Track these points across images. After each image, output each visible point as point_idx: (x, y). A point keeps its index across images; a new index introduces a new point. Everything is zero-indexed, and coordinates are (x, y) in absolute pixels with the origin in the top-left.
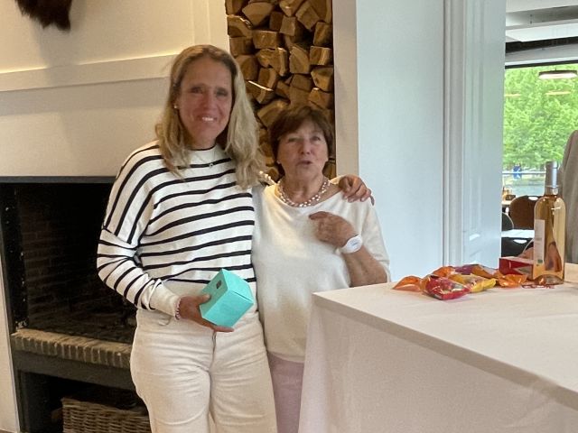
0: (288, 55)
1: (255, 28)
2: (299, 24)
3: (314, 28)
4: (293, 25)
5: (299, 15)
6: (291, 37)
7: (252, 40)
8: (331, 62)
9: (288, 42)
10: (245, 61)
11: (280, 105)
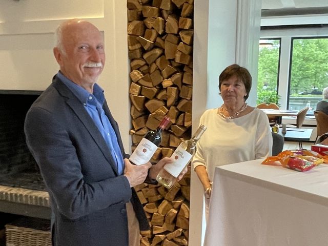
0: (165, 22)
1: (144, 4)
2: (172, 4)
3: (182, 6)
4: (169, 4)
7: (142, 12)
8: (192, 27)
9: (165, 15)
10: (137, 25)
11: (158, 52)
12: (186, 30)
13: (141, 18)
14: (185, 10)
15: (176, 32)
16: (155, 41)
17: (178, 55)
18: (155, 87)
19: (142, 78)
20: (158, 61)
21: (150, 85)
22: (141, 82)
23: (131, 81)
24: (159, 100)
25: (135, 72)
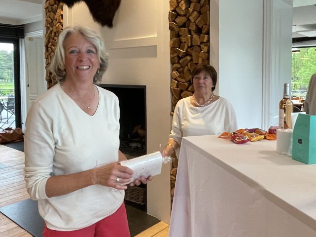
0: (192, 38)
1: (180, 27)
2: (197, 26)
3: (202, 27)
4: (194, 26)
5: (197, 22)
6: (193, 31)
7: (178, 32)
8: (208, 41)
9: (192, 32)
10: (175, 40)
11: (189, 58)
12: (205, 42)
13: (178, 36)
14: (204, 29)
15: (199, 44)
16: (187, 51)
17: (200, 60)
18: (186, 82)
19: (179, 76)
20: (189, 64)
21: (183, 81)
22: (178, 79)
23: (172, 78)
24: (190, 91)
25: (175, 72)
